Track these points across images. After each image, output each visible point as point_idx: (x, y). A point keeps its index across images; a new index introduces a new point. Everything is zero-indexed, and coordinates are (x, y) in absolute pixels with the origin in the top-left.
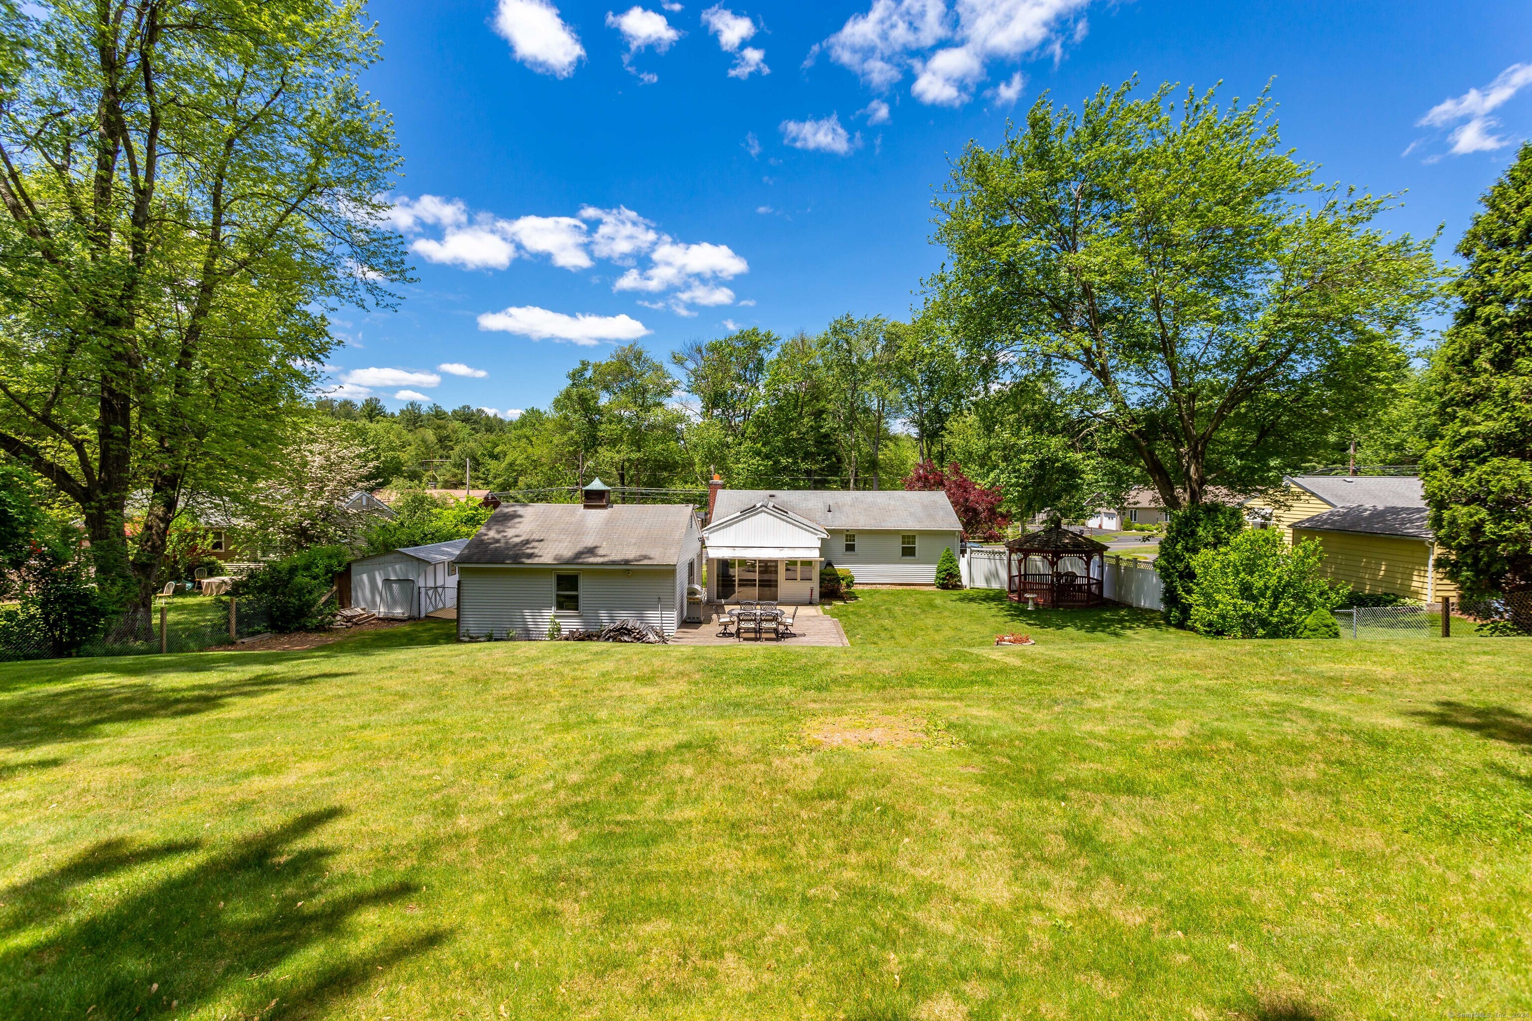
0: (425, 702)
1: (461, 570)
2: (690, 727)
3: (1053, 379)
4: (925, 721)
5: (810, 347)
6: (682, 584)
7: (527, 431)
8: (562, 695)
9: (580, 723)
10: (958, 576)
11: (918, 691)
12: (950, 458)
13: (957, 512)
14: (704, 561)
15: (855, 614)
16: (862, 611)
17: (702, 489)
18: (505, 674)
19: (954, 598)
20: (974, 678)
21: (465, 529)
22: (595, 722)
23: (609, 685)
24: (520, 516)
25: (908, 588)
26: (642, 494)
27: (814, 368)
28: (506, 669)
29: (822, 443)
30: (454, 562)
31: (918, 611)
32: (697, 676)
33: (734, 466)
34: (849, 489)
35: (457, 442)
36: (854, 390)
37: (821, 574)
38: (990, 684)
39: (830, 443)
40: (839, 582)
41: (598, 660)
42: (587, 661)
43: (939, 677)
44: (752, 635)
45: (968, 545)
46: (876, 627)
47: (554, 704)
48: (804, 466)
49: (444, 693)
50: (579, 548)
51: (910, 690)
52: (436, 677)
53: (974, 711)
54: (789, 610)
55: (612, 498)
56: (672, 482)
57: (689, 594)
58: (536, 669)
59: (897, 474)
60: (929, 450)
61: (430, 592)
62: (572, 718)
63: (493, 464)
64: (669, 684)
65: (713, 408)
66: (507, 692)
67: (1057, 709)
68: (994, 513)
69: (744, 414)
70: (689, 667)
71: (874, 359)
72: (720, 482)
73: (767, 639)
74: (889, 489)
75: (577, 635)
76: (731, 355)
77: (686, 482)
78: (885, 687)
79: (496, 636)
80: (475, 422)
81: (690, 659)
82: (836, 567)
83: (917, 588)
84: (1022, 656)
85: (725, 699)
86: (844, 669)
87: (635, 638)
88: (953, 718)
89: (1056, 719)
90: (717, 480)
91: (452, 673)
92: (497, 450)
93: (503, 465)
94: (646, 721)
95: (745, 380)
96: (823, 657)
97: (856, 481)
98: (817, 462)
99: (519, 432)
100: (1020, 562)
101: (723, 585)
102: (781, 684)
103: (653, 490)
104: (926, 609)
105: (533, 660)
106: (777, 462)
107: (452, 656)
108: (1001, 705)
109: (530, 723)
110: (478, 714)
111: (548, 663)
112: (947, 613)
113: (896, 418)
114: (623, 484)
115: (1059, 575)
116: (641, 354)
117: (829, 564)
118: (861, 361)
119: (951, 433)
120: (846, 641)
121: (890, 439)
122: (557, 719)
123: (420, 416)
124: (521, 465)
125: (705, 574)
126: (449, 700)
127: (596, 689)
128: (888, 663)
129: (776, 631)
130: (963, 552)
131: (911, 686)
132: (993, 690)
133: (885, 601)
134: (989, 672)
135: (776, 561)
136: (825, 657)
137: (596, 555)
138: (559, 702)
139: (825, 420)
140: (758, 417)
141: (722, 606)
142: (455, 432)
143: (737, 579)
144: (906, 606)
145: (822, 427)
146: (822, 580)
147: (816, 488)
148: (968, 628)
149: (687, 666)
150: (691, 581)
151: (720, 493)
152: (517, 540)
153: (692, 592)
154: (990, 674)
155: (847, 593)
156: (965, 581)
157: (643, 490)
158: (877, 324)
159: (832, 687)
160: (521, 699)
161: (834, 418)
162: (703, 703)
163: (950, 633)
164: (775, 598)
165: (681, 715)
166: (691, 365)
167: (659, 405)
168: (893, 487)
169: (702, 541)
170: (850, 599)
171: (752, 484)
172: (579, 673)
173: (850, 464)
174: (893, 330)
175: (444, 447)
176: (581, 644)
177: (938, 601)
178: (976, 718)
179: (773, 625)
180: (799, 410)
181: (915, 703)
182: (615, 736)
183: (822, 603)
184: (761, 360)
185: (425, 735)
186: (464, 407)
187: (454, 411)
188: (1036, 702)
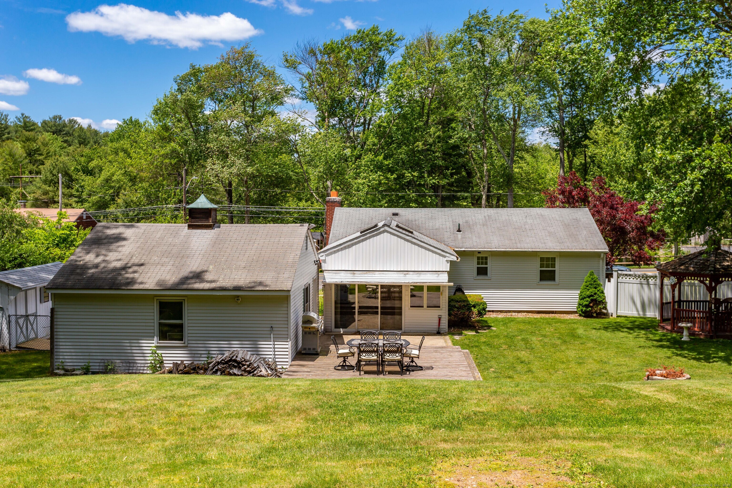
0: (18, 440)
1: (55, 297)
2: (309, 468)
3: (711, 80)
4: (570, 464)
5: (437, 48)
6: (296, 311)
7: (125, 143)
8: (168, 434)
9: (188, 464)
10: (603, 303)
11: (561, 430)
12: (594, 170)
13: (602, 232)
14: (321, 287)
15: (488, 345)
16: (496, 342)
17: (317, 207)
18: (105, 410)
19: (598, 326)
20: (623, 416)
21: (57, 251)
22: (204, 463)
23: (219, 423)
24: (124, 239)
25: (547, 316)
26: (251, 212)
27: (442, 72)
28: (105, 405)
29: (450, 155)
30: (46, 288)
31: (559, 342)
32: (315, 413)
33: (353, 182)
34: (480, 206)
35: (48, 156)
36: (487, 95)
37: (450, 300)
38: (641, 423)
39: (460, 156)
40: (469, 309)
41: (206, 395)
42: (194, 396)
43: (584, 415)
44: (374, 368)
45: (615, 268)
46: (511, 359)
47: (160, 443)
48: (431, 181)
49: (39, 430)
50: (185, 272)
51: (551, 429)
52: (29, 413)
53: (625, 453)
54: (415, 340)
55: (219, 218)
56: (284, 199)
57: (304, 322)
58: (138, 404)
59: (535, 190)
60: (571, 162)
61: (21, 321)
62: (179, 458)
63: (87, 180)
64: (285, 421)
65: (329, 116)
66: (107, 430)
67: (718, 451)
68: (645, 233)
69: (364, 123)
70: (305, 403)
71: (510, 61)
72: (338, 199)
73: (391, 373)
74: (525, 206)
75: (181, 367)
76: (348, 57)
77: (300, 200)
78: (523, 426)
79: (92, 369)
80: (68, 134)
81: (307, 394)
82: (467, 293)
83: (557, 316)
84: (677, 391)
85: (346, 438)
86: (477, 405)
87: (245, 370)
88: (601, 460)
89: (717, 462)
90: (334, 197)
91: (46, 408)
92: (92, 165)
93: (99, 181)
94: (260, 462)
95: (365, 85)
96: (454, 392)
97: (488, 197)
98: (445, 176)
99: (116, 145)
100: (673, 287)
101: (341, 313)
102: (408, 421)
103: (264, 208)
104: (567, 339)
105: (135, 394)
106: (401, 176)
107: (46, 390)
108: (655, 446)
109: (133, 463)
110: (76, 453)
111: (152, 398)
112: (590, 345)
113: (533, 126)
114: (231, 202)
115: (718, 302)
116: (251, 56)
117: (459, 290)
118: (495, 63)
119: (595, 142)
120: (478, 375)
121: (527, 151)
122: (162, 459)
123: (7, 127)
124: (118, 181)
125: (321, 300)
126: (44, 438)
127: (204, 426)
128: (526, 399)
129: (400, 363)
130: (609, 276)
131: (553, 425)
132: (645, 429)
133: (521, 331)
134: (640, 409)
135: (400, 287)
136: (456, 392)
137: (203, 281)
138: (164, 440)
139: (454, 129)
140: (380, 126)
141: (341, 336)
142: (45, 145)
143: (357, 306)
144: (545, 336)
145: (450, 137)
146: (451, 308)
147: (444, 206)
148: (615, 361)
149: (304, 401)
150: (306, 309)
151: (339, 212)
152: (118, 264)
153: (308, 321)
154: (641, 411)
155: (479, 321)
156: (611, 308)
157: (253, 208)
158: (513, 21)
159: (465, 425)
160: (122, 437)
161: (464, 127)
162: (322, 442)
163: (594, 366)
164: (400, 328)
165: (298, 455)
166: (305, 69)
167: (273, 114)
168: (531, 204)
169: (319, 264)
170: (482, 328)
171: (373, 201)
172: (185, 409)
173: (481, 178)
174: (531, 27)
175: (34, 162)
176: (186, 378)
177: (580, 331)
178: (627, 460)
179: (397, 357)
180: (425, 118)
181: (557, 444)
182: (226, 478)
183: (450, 333)
184: (382, 64)
185: (19, 476)
186: (55, 118)
187: (45, 123)
188: (693, 444)
